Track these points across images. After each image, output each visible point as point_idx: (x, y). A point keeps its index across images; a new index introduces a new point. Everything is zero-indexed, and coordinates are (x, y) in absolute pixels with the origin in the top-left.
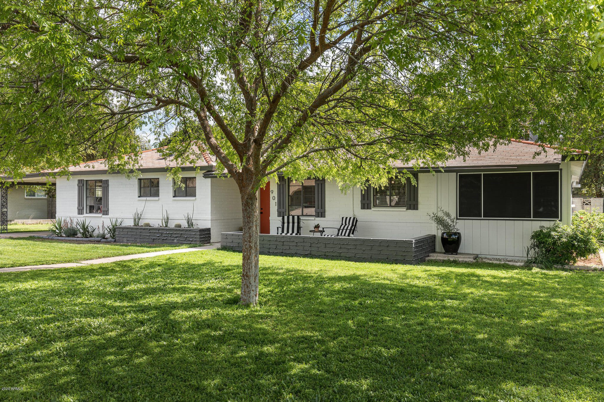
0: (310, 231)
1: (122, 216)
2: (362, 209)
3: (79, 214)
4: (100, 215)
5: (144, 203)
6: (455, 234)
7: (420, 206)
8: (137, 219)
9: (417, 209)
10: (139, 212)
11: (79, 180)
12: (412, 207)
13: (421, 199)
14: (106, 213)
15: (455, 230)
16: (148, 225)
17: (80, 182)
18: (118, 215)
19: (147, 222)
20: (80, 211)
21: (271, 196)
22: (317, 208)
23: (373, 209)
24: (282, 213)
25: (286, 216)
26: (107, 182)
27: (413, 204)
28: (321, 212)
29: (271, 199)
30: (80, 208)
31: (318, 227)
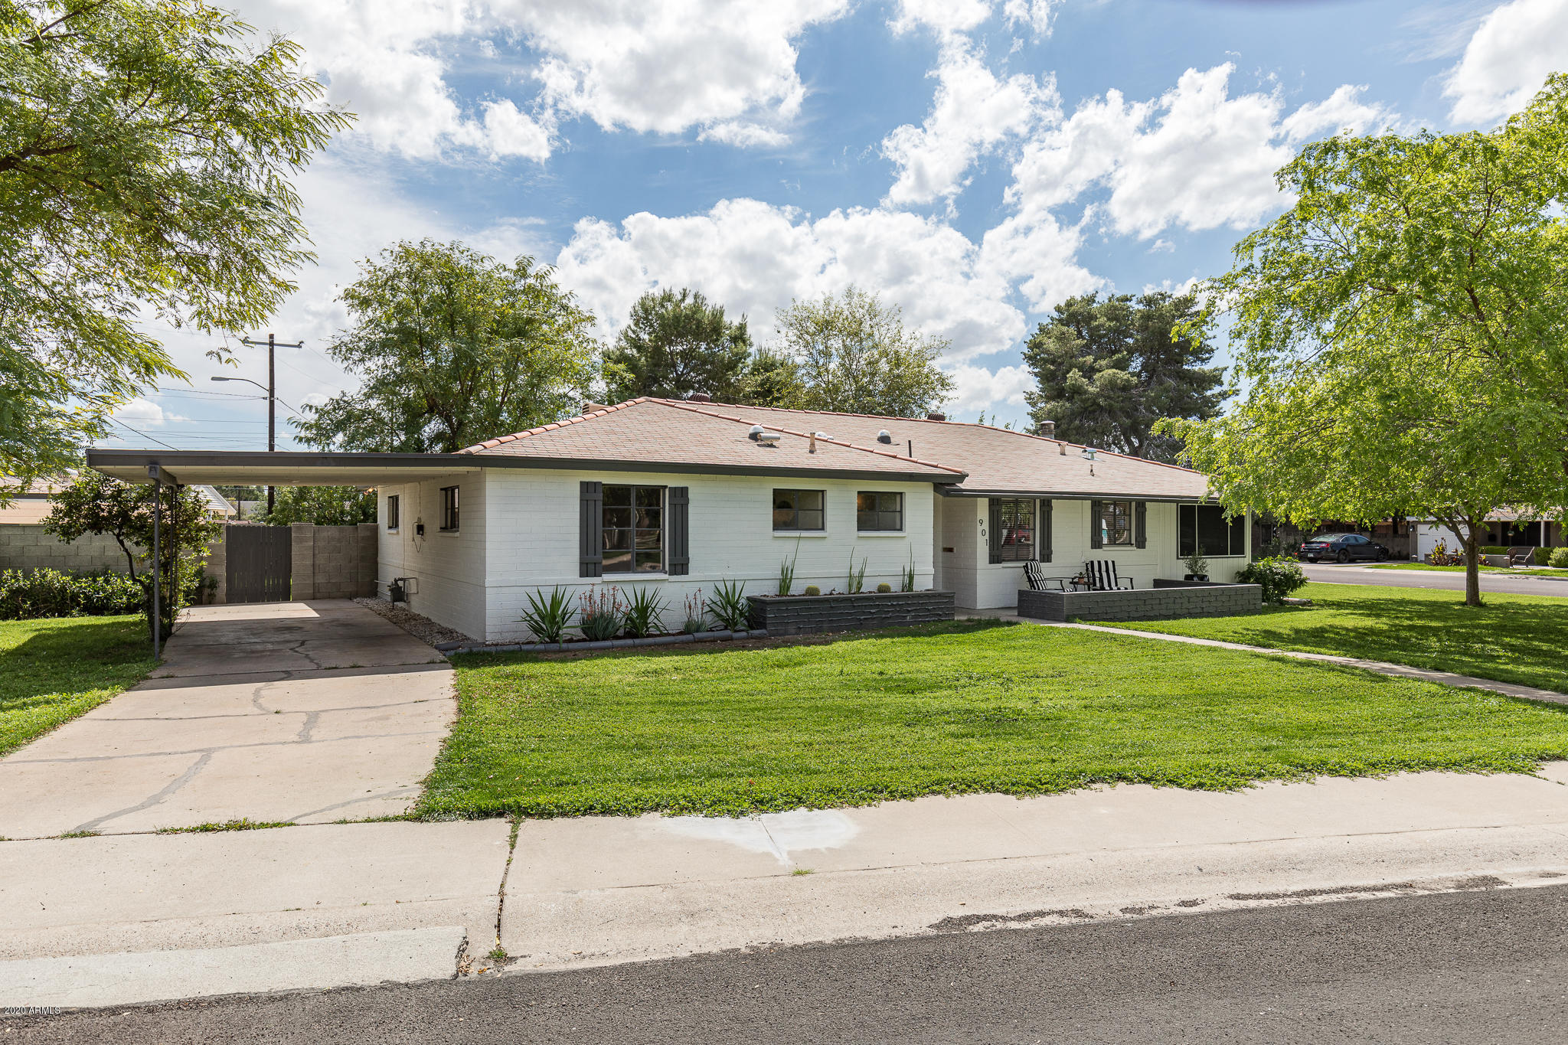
1: (732, 574)
2: (1092, 548)
3: (582, 576)
4: (665, 575)
5: (794, 543)
7: (1147, 544)
8: (787, 579)
9: (1144, 548)
11: (584, 485)
12: (1140, 545)
13: (1148, 534)
14: (680, 566)
16: (812, 590)
17: (591, 489)
18: (718, 574)
19: (811, 586)
20: (591, 567)
21: (979, 528)
22: (1042, 548)
23: (1104, 548)
24: (995, 557)
25: (1002, 561)
26: (684, 492)
27: (1141, 542)
28: (1047, 555)
29: (979, 534)
30: (590, 558)
31: (1082, 576)
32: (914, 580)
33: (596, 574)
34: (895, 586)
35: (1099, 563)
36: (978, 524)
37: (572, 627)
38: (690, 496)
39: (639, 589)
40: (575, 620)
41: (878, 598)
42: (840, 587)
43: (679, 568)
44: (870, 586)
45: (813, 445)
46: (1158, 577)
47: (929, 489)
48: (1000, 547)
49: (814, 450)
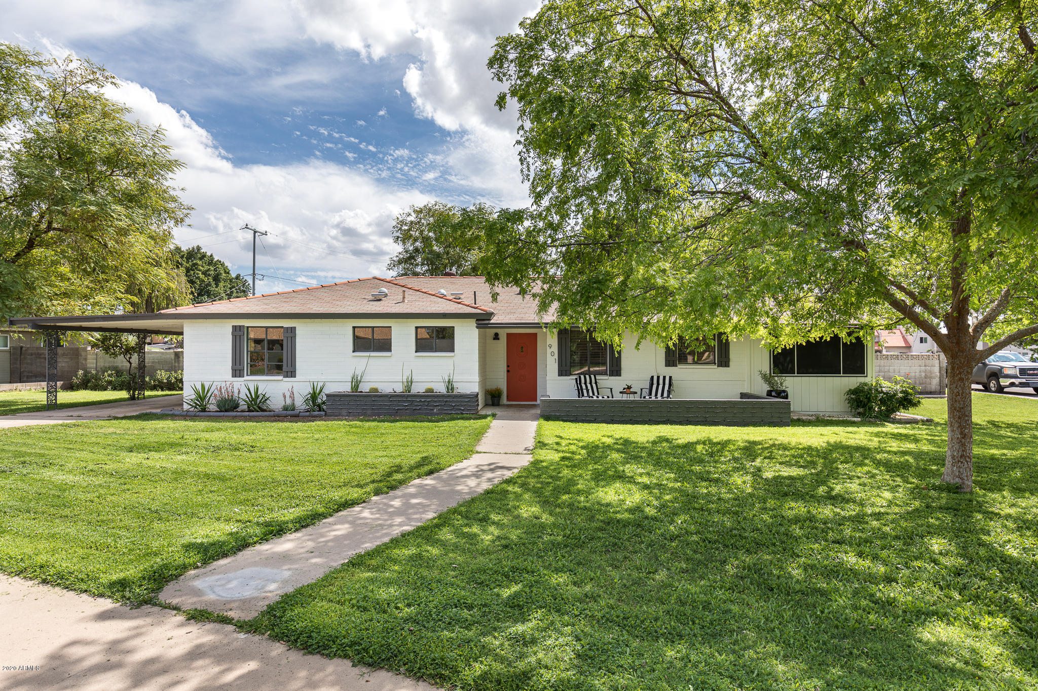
0: (621, 393)
1: (323, 378)
2: (666, 366)
3: (234, 375)
4: (280, 378)
5: (366, 360)
6: (784, 391)
7: (731, 363)
8: (356, 383)
9: (729, 366)
10: (359, 373)
11: (234, 327)
12: (723, 363)
13: (734, 354)
14: (292, 374)
15: (784, 388)
16: (376, 390)
17: (238, 329)
18: (314, 378)
19: (374, 387)
20: (238, 372)
21: (549, 351)
22: (611, 365)
23: (679, 366)
24: (564, 371)
25: (570, 374)
26: (293, 330)
27: (724, 361)
28: (616, 370)
29: (549, 355)
30: (238, 367)
31: (629, 388)
32: (455, 385)
33: (241, 376)
34: (441, 389)
35: (658, 377)
36: (548, 348)
37: (212, 405)
38: (297, 332)
40: (213, 400)
41: (426, 396)
42: (399, 389)
43: (289, 374)
44: (418, 388)
45: (404, 298)
46: (745, 391)
47: (472, 323)
48: (568, 364)
49: (403, 301)
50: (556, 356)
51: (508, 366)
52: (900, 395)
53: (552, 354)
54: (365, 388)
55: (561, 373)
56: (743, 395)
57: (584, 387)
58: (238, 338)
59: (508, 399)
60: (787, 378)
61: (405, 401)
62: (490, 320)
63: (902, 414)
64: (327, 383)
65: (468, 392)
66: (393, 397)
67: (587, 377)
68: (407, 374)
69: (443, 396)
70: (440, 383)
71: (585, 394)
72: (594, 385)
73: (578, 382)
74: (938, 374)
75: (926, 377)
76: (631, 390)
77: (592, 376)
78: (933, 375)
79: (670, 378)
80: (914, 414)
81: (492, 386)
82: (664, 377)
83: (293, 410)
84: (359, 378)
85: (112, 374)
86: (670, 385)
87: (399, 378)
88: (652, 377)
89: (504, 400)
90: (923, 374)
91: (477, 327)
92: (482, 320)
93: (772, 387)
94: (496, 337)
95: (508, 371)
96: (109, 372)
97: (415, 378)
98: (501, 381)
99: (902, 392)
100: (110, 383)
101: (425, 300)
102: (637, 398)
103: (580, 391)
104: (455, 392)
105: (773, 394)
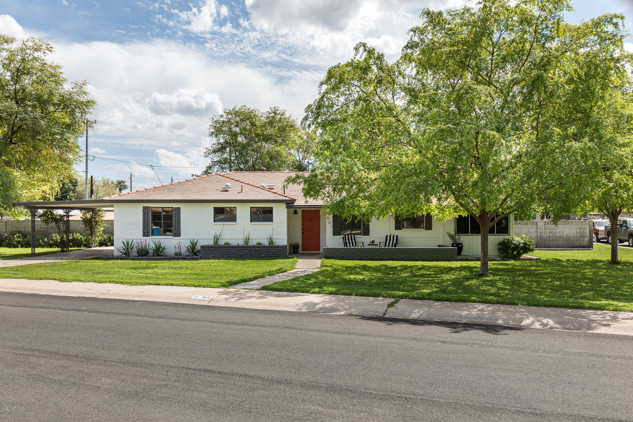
0: (369, 245)
1: (196, 237)
2: (395, 229)
3: (144, 236)
4: (172, 237)
5: (221, 227)
6: (461, 244)
7: (433, 228)
8: (216, 239)
9: (431, 230)
10: (217, 234)
13: (434, 223)
14: (178, 234)
15: (461, 242)
16: (228, 244)
17: (146, 209)
18: (191, 237)
19: (228, 242)
20: (146, 233)
21: (327, 221)
22: (364, 229)
23: (403, 230)
24: (336, 232)
25: (340, 235)
26: (179, 209)
27: (429, 227)
28: (366, 232)
29: (327, 223)
30: (146, 231)
31: (373, 242)
32: (274, 241)
33: (148, 236)
34: (266, 243)
35: (390, 236)
36: (327, 219)
37: (134, 253)
38: (181, 210)
39: (158, 240)
40: (135, 250)
41: (257, 247)
42: (241, 243)
44: (253, 243)
45: (242, 190)
46: (441, 244)
47: (284, 205)
48: (339, 228)
49: (242, 192)
50: (332, 224)
51: (302, 230)
52: (522, 245)
53: (329, 223)
54: (222, 242)
55: (335, 234)
56: (439, 246)
57: (347, 241)
58: (146, 214)
59: (303, 250)
60: (462, 236)
61: (246, 250)
62: (294, 203)
63: (525, 256)
64: (199, 240)
65: (281, 245)
66: (238, 247)
67: (350, 236)
68: (246, 234)
69: (267, 247)
70: (265, 240)
71: (348, 246)
72: (353, 241)
73: (344, 238)
74: (588, 234)
75: (580, 236)
76: (375, 243)
77: (352, 235)
78: (585, 235)
79: (397, 236)
80: (532, 256)
81: (293, 242)
82: (394, 236)
83: (181, 255)
84: (218, 237)
85: (19, 236)
86: (397, 240)
87: (242, 237)
88: (387, 236)
89: (300, 250)
90: (579, 235)
91: (286, 208)
92: (289, 203)
93: (454, 241)
94: (296, 212)
95: (303, 233)
96: (18, 235)
97: (250, 237)
98: (298, 239)
99: (524, 243)
100: (19, 242)
101: (254, 190)
102: (378, 247)
103: (345, 244)
104: (274, 244)
105: (455, 245)
